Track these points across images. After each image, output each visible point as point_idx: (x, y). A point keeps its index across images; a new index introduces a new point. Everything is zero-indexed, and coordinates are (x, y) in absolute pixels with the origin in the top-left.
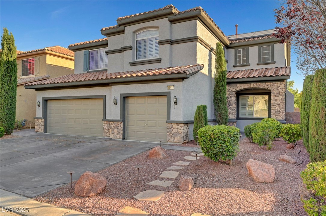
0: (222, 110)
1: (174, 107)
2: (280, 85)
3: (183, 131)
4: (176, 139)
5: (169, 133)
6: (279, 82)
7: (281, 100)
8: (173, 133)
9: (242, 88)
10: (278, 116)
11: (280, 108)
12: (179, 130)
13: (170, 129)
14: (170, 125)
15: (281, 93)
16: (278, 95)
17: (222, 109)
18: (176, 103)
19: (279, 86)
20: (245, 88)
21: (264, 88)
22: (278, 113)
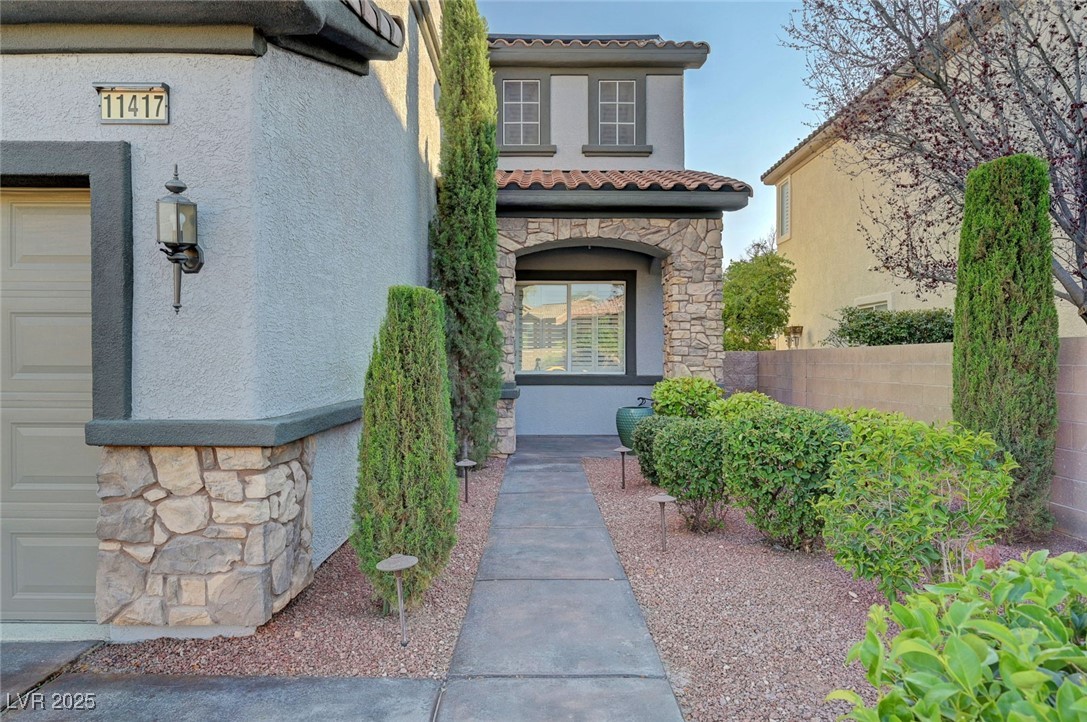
0: (478, 340)
1: (169, 290)
2: (707, 232)
3: (265, 512)
4: (192, 590)
5: (123, 542)
6: (705, 220)
7: (709, 297)
8: (160, 537)
9: (551, 238)
10: (699, 369)
11: (708, 332)
12: (223, 513)
13: (126, 505)
14: (130, 466)
15: (712, 266)
16: (698, 275)
17: (478, 333)
18: (186, 254)
19: (702, 236)
20: (561, 238)
21: (644, 240)
22: (700, 352)
